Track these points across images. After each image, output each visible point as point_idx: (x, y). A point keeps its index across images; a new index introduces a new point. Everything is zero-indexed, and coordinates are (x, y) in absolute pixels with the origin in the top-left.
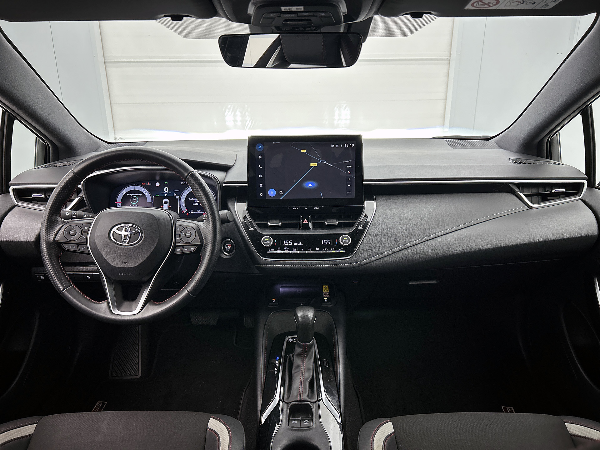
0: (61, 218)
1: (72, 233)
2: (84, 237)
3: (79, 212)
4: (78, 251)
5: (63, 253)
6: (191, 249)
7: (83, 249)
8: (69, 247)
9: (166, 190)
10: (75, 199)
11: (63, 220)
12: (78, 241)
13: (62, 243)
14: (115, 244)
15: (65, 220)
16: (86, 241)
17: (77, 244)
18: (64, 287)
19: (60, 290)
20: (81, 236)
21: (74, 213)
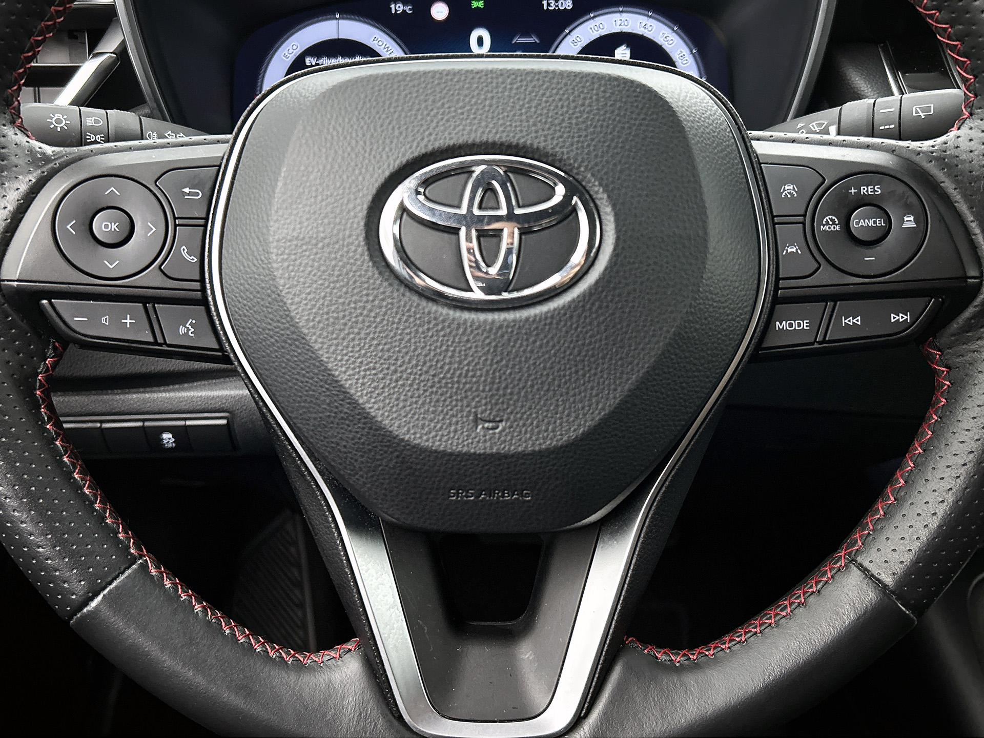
0: (23, 130)
1: (104, 226)
2: (184, 251)
3: (120, 118)
4: (156, 343)
5: (59, 356)
6: (894, 318)
7: (182, 330)
8: (94, 319)
9: (480, 41)
10: (79, 67)
11: (36, 144)
12: (151, 278)
13: (51, 295)
14: (415, 298)
15: (49, 150)
16: (202, 280)
17: (144, 300)
18: (91, 579)
19: (66, 601)
20: (165, 246)
21: (94, 117)
